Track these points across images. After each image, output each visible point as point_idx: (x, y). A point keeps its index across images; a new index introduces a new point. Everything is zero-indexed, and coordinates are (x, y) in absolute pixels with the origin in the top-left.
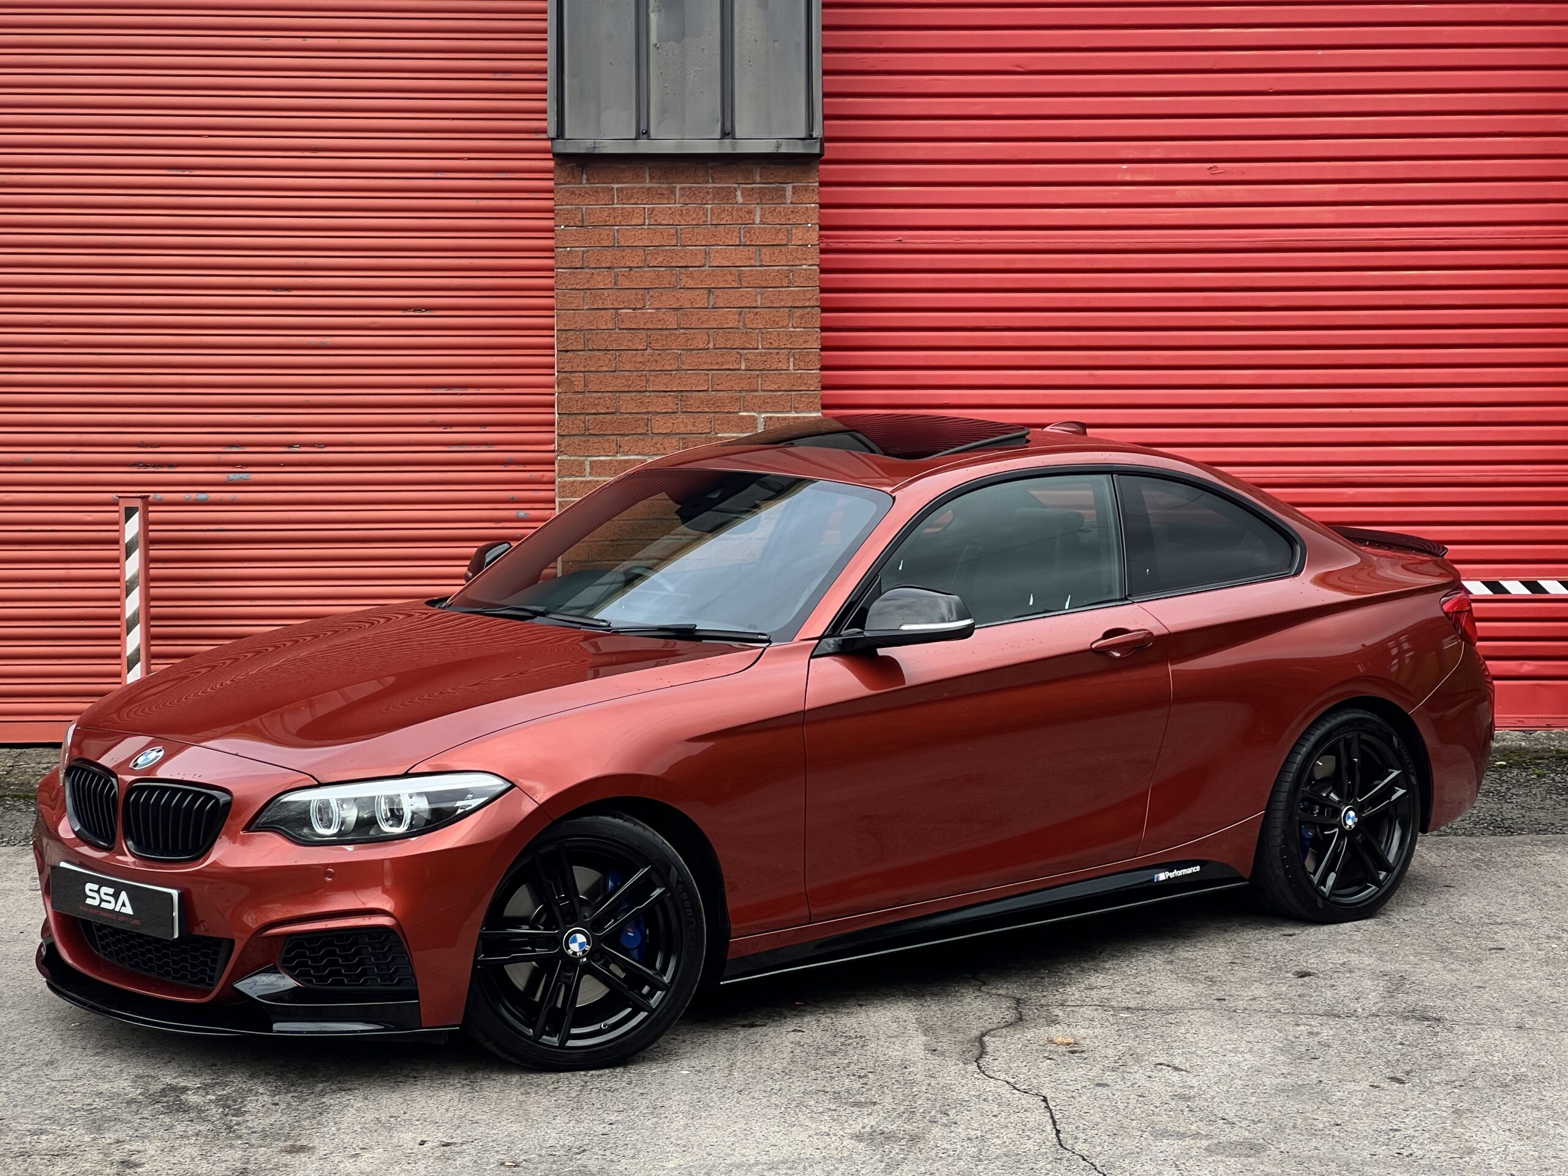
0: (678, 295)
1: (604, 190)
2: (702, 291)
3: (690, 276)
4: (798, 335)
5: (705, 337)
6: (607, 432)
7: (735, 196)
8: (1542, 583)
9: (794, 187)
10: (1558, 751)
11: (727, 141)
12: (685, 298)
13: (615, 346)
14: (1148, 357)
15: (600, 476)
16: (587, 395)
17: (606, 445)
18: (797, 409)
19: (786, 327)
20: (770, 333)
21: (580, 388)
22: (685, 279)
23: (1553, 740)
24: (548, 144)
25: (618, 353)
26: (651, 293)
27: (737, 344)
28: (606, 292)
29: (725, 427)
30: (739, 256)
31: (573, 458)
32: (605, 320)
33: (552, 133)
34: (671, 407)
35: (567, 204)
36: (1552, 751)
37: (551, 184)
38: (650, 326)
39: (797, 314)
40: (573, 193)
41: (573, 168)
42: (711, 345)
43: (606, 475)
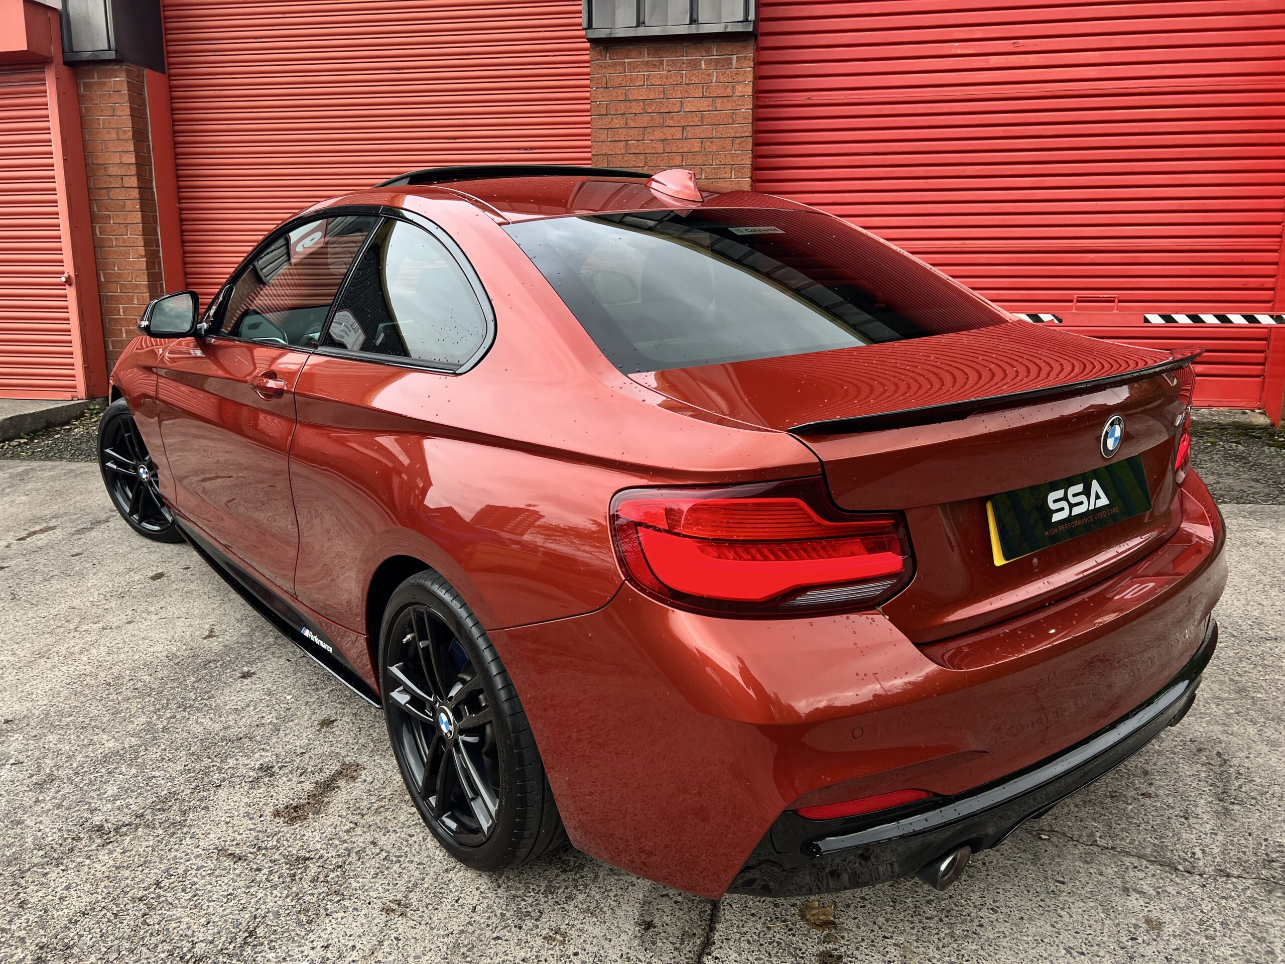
0: (664, 131)
1: (620, 64)
2: (679, 128)
3: (672, 118)
4: (738, 156)
7: (701, 65)
8: (1229, 316)
9: (737, 57)
10: (1219, 424)
11: (693, 26)
12: (668, 133)
13: (626, 165)
19: (730, 150)
20: (720, 155)
22: (668, 121)
23: (1214, 416)
24: (583, 33)
26: (648, 130)
27: (700, 162)
28: (620, 130)
30: (703, 105)
32: (620, 148)
33: (585, 25)
35: (597, 74)
36: (1214, 423)
37: (587, 57)
39: (738, 142)
40: (601, 66)
41: (601, 50)
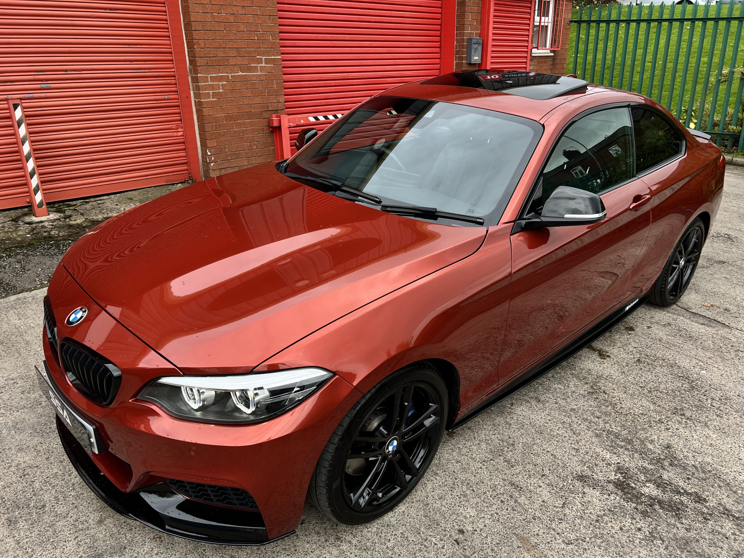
2: (241, 7)
4: (272, 27)
5: (243, 26)
6: (214, 65)
13: (213, 29)
14: (345, 37)
15: (214, 82)
16: (205, 49)
17: (215, 70)
18: (274, 55)
19: (268, 23)
20: (263, 25)
21: (203, 46)
25: (214, 32)
26: (224, 7)
27: (254, 29)
29: (253, 62)
31: (204, 75)
32: (209, 17)
34: (235, 54)
38: (224, 21)
39: (271, 18)
42: (245, 30)
43: (216, 82)
